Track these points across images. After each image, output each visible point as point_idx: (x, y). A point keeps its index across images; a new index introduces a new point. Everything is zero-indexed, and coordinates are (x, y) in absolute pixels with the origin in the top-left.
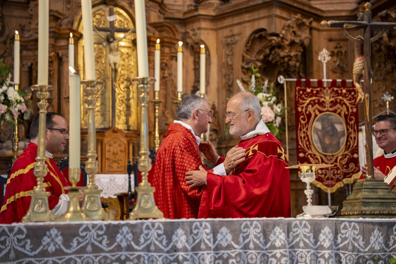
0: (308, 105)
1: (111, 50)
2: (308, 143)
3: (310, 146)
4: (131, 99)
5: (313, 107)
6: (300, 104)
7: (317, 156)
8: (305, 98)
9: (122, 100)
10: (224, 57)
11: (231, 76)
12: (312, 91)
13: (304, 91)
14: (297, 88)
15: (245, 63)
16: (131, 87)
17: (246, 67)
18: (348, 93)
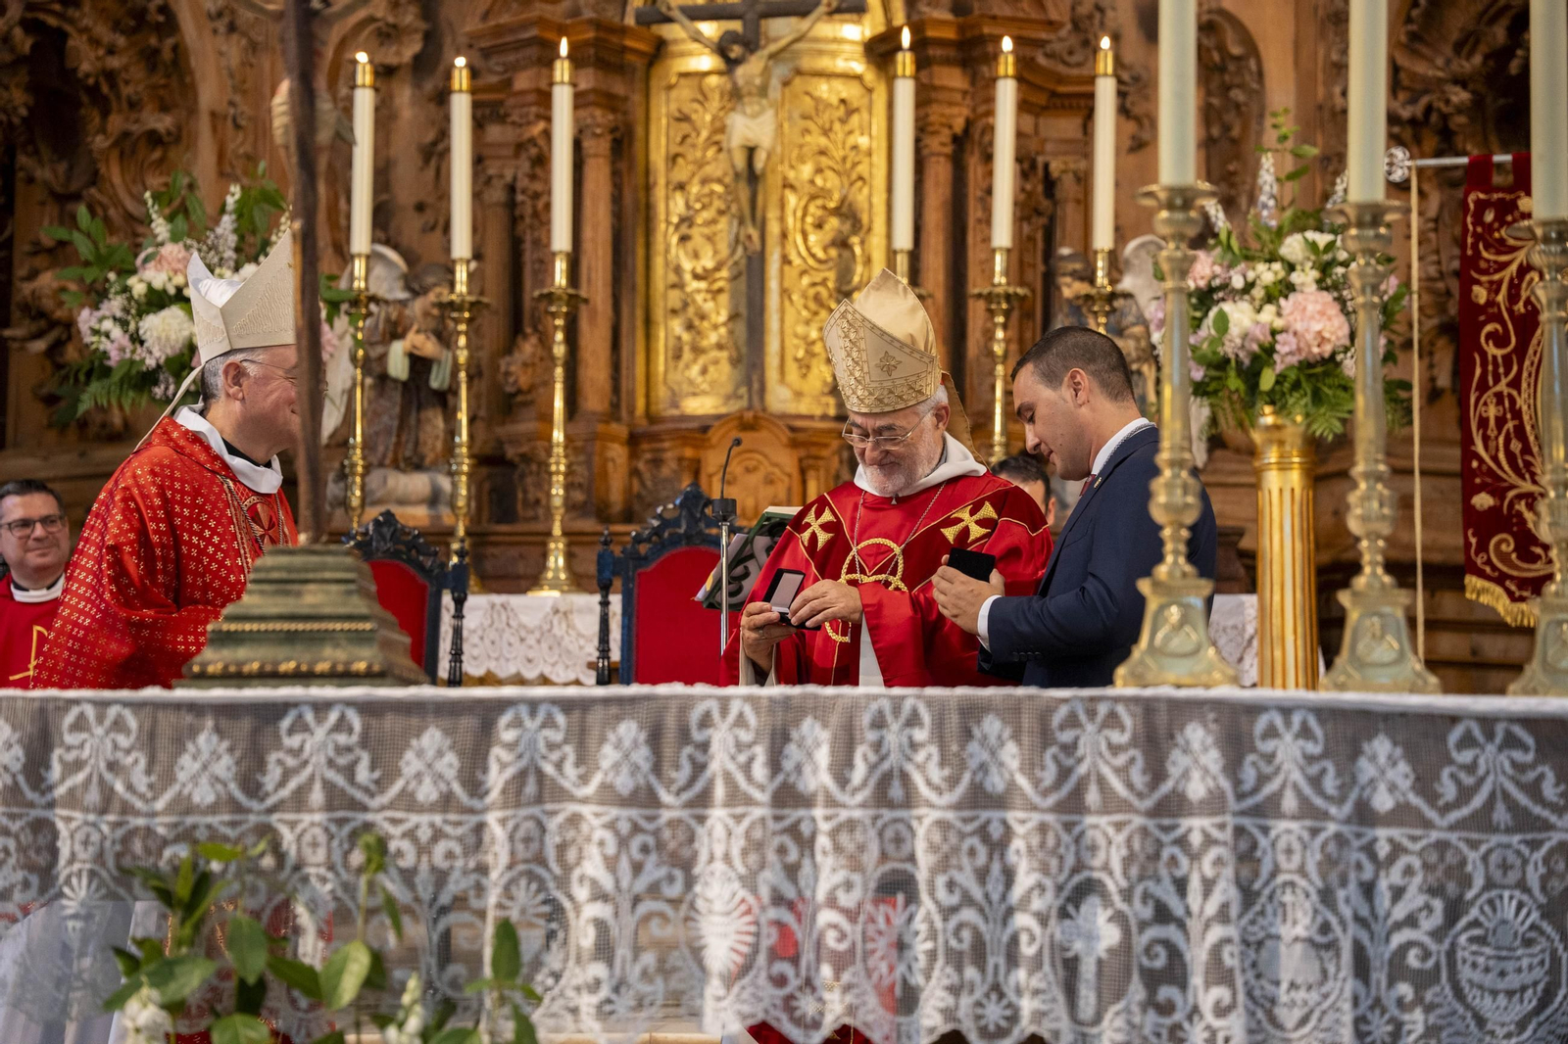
0: (1523, 271)
1: (735, 95)
3: (1528, 458)
9: (817, 298)
10: (1320, 76)
13: (1507, 207)
14: (1473, 198)
15: (1402, 96)
16: (855, 240)
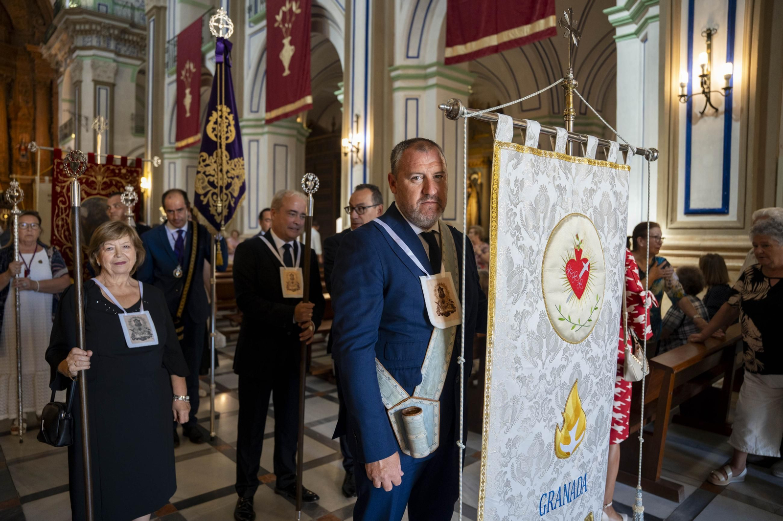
2: (67, 233)
6: (61, 182)
18: (129, 174)
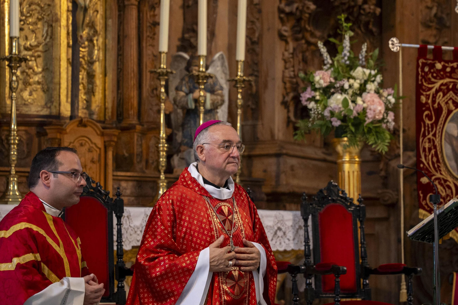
0: (437, 91)
2: (435, 159)
3: (439, 164)
4: (95, 61)
5: (446, 97)
6: (424, 91)
7: (450, 182)
8: (433, 80)
11: (258, 24)
12: (444, 67)
13: (432, 66)
14: (421, 61)
16: (95, 39)
17: (287, 9)
